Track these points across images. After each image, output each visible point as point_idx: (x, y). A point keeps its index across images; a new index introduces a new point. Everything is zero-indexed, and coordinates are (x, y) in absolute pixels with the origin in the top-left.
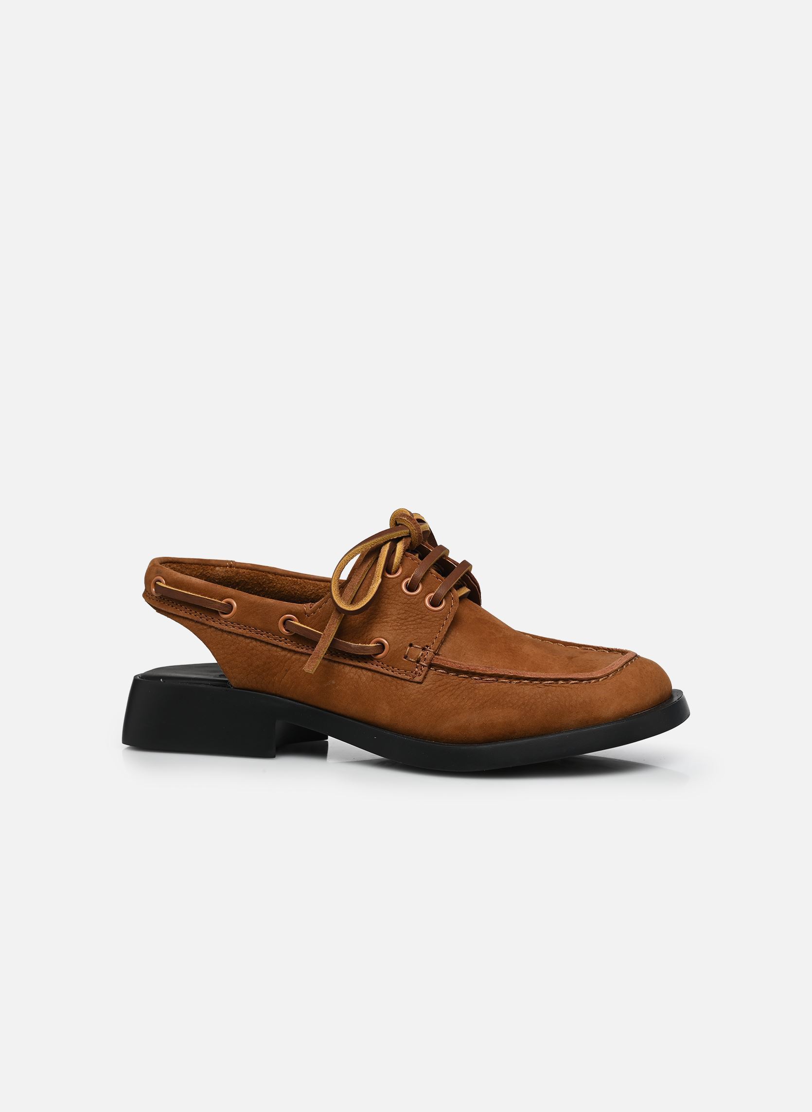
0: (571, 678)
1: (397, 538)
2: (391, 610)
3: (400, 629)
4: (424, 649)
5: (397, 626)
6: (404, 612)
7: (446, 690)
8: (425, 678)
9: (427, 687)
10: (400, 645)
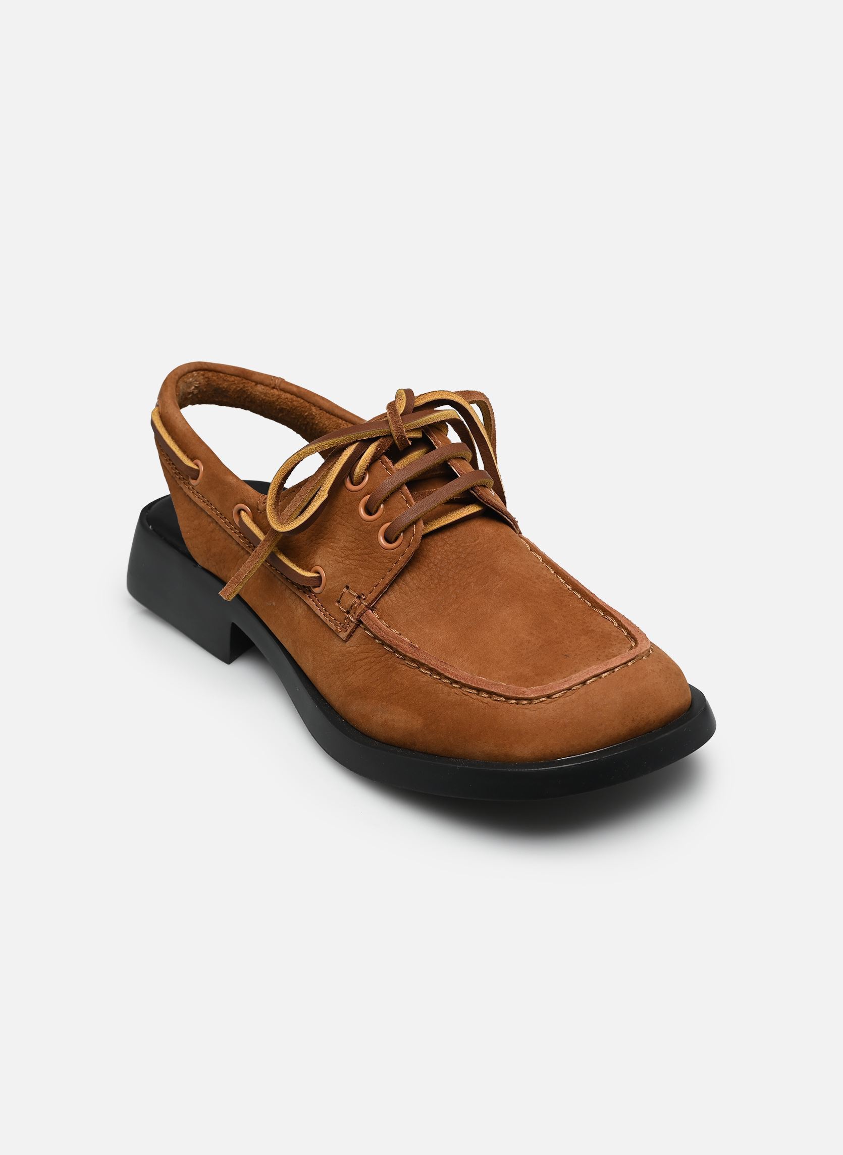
0: (496, 693)
1: (369, 439)
2: (340, 533)
3: (342, 563)
4: (359, 597)
5: (341, 557)
6: (352, 540)
7: (366, 660)
8: (351, 636)
9: (351, 649)
10: (336, 585)
